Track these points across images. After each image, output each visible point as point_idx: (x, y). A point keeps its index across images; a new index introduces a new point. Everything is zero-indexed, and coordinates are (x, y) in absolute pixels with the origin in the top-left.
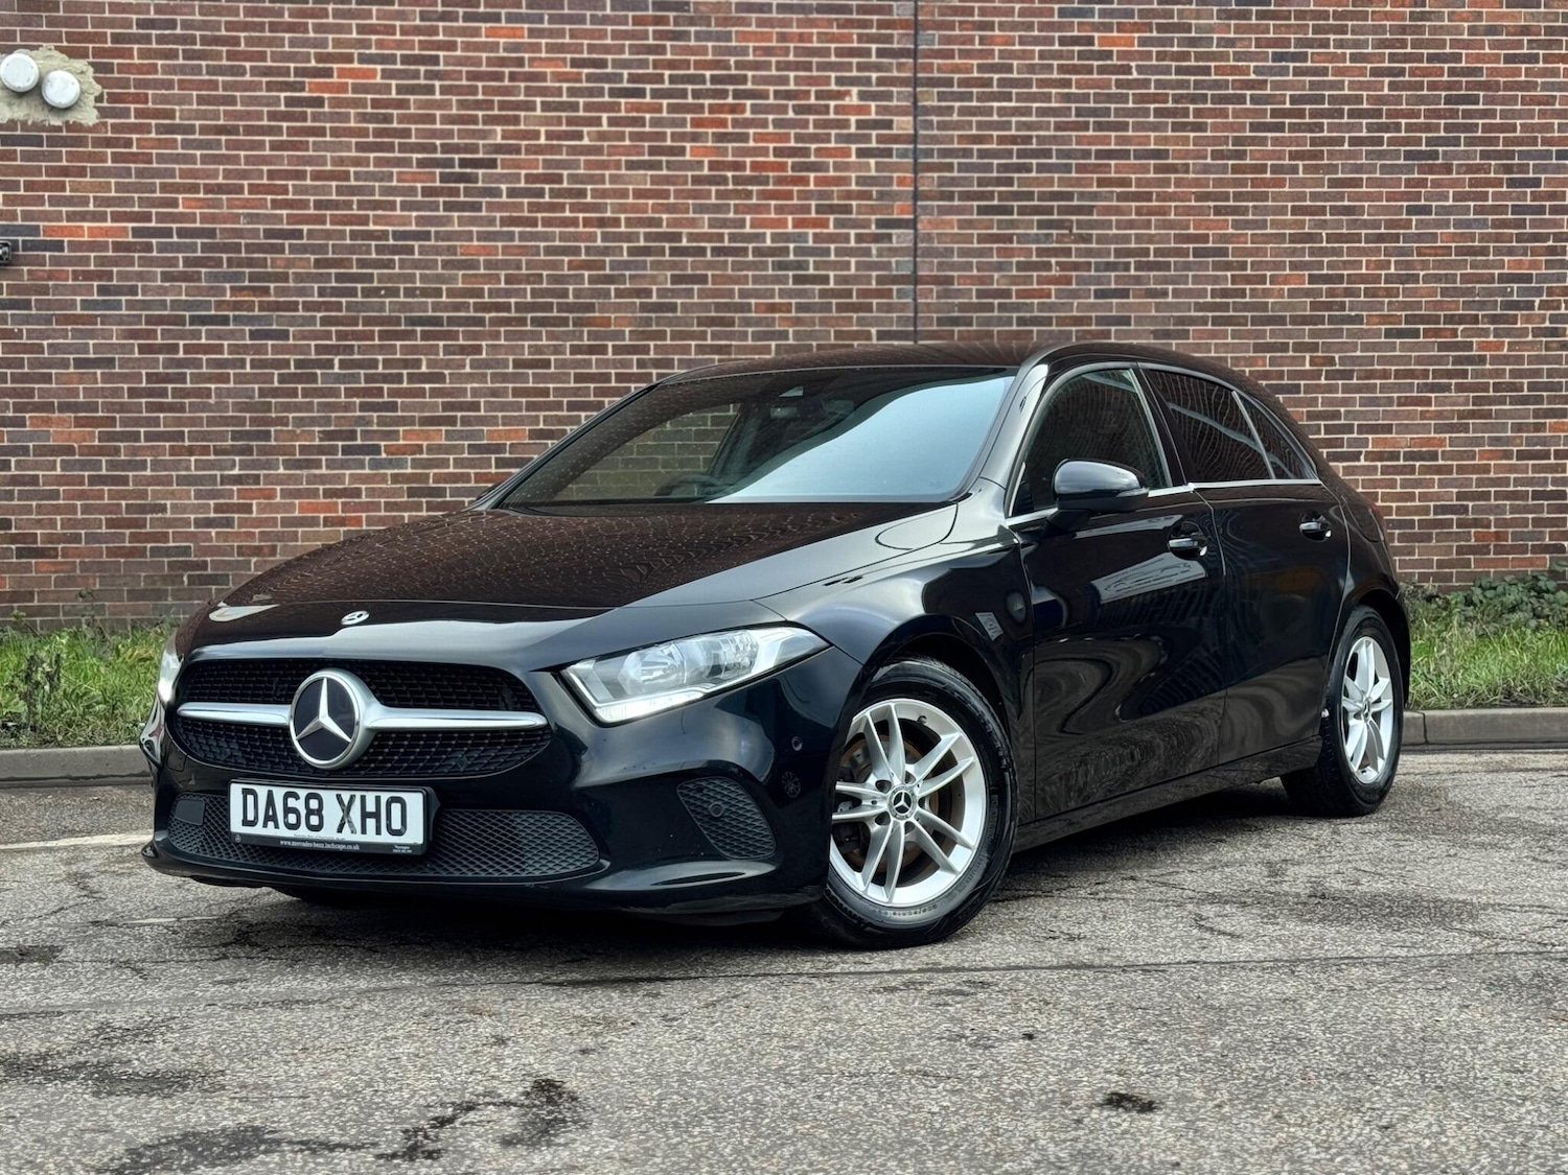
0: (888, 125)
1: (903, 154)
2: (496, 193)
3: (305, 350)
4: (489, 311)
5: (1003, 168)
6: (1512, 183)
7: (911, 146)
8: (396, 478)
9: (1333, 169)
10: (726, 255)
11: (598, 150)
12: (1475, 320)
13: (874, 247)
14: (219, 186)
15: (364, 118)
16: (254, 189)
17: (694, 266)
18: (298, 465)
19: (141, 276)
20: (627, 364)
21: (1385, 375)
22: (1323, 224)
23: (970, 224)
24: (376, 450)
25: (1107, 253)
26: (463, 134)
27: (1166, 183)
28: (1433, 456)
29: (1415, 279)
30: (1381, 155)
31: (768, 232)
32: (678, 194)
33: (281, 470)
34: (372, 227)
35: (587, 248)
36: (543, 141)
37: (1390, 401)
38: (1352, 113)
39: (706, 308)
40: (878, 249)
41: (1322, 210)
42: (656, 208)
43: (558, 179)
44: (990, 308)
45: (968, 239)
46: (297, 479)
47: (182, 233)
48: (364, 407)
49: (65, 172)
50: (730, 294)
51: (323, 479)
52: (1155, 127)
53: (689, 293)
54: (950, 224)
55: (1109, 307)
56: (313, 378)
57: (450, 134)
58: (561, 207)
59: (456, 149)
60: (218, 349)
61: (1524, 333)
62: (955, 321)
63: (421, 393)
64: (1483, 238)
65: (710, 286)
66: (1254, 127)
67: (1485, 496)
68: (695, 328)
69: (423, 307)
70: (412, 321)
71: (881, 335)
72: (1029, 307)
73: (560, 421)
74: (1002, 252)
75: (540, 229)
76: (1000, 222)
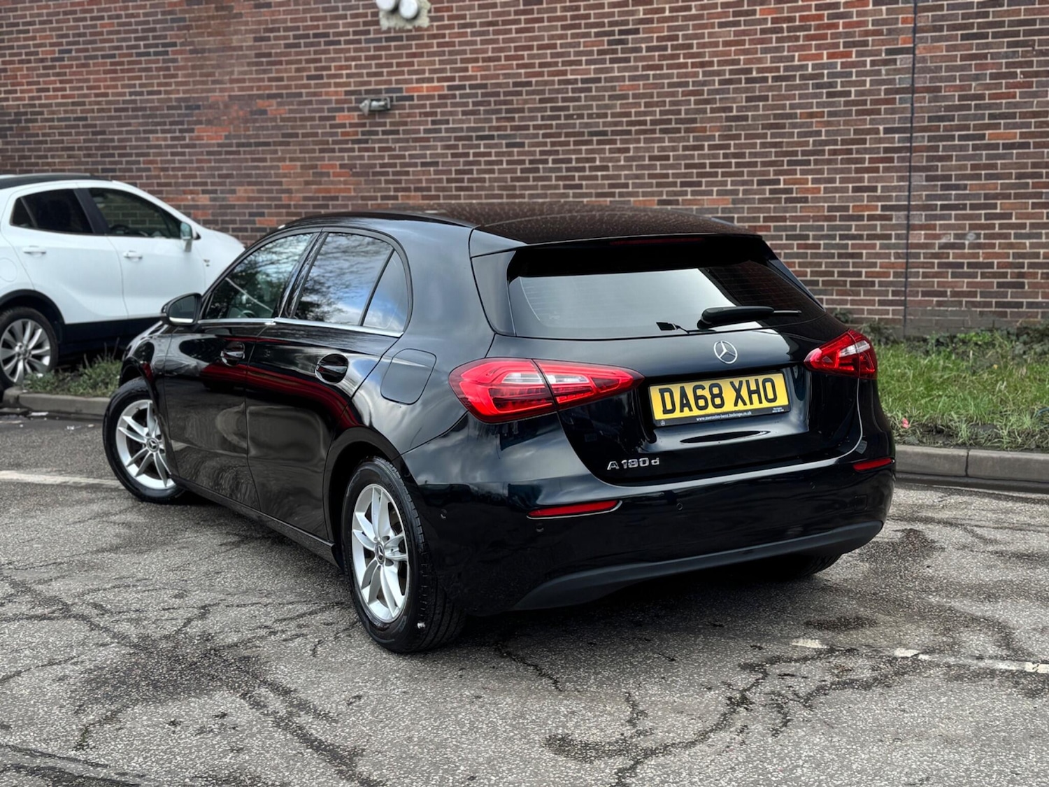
2: (639, 50)
3: (533, 153)
4: (635, 125)
10: (782, 81)
13: (883, 69)
14: (489, 58)
15: (565, 9)
16: (508, 58)
17: (761, 89)
19: (451, 113)
23: (955, 48)
26: (620, 14)
31: (810, 63)
32: (751, 42)
34: (570, 77)
35: (693, 82)
36: (667, 14)
39: (767, 117)
40: (886, 70)
42: (736, 53)
43: (676, 38)
45: (954, 58)
47: (472, 87)
48: (565, 187)
49: (414, 55)
50: (783, 107)
53: (756, 108)
54: (940, 49)
56: (537, 170)
57: (613, 14)
58: (677, 57)
59: (617, 24)
60: (489, 154)
62: (941, 119)
63: (596, 178)
65: (770, 102)
68: (760, 131)
69: (597, 125)
70: (592, 134)
71: (887, 131)
72: (999, 106)
73: (676, 194)
74: (978, 67)
75: (665, 71)
76: (978, 45)
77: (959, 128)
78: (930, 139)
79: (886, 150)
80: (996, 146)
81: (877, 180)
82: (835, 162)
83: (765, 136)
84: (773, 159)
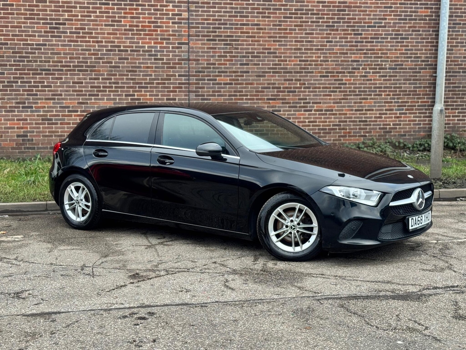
0: (181, 15)
1: (185, 23)
2: (66, 33)
3: (10, 78)
4: (65, 67)
5: (214, 28)
6: (355, 34)
7: (187, 21)
8: (38, 116)
9: (306, 30)
10: (134, 52)
11: (96, 21)
12: (344, 73)
13: (177, 50)
15: (26, 10)
17: (125, 55)
18: (8, 111)
20: (106, 83)
21: (319, 88)
22: (303, 46)
23: (204, 44)
24: (32, 107)
25: (243, 53)
26: (56, 15)
27: (260, 33)
28: (332, 110)
29: (328, 61)
30: (319, 26)
31: (146, 45)
32: (120, 34)
33: (4, 113)
34: (29, 42)
35: (93, 49)
36: (80, 17)
37: (320, 95)
38: (312, 14)
39: (129, 67)
41: (303, 41)
42: (113, 38)
43: (84, 29)
44: (210, 68)
45: (204, 48)
46: (9, 116)
48: (28, 95)
50: (135, 63)
51: (16, 116)
52: (257, 17)
53: (124, 63)
54: (198, 44)
55: (243, 68)
56: (12, 86)
57: (52, 15)
58: (85, 37)
59: (54, 19)
61: (357, 76)
62: (200, 72)
63: (45, 91)
64: (347, 50)
65: (129, 61)
66: (284, 17)
67: (346, 121)
68: (125, 73)
69: (45, 66)
70: (42, 70)
71: (179, 76)
72: (221, 68)
73: (86, 99)
74: (213, 52)
75: (79, 43)
76: (213, 43)
77: (207, 76)
78: (196, 80)
79: (179, 84)
80: (221, 84)
81: (176, 96)
82: (158, 87)
83: (128, 75)
84: (132, 85)
